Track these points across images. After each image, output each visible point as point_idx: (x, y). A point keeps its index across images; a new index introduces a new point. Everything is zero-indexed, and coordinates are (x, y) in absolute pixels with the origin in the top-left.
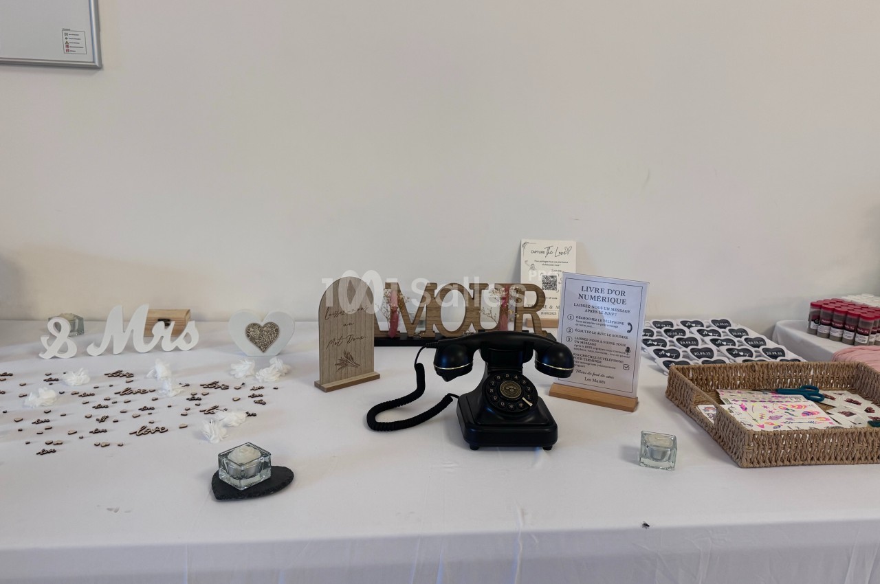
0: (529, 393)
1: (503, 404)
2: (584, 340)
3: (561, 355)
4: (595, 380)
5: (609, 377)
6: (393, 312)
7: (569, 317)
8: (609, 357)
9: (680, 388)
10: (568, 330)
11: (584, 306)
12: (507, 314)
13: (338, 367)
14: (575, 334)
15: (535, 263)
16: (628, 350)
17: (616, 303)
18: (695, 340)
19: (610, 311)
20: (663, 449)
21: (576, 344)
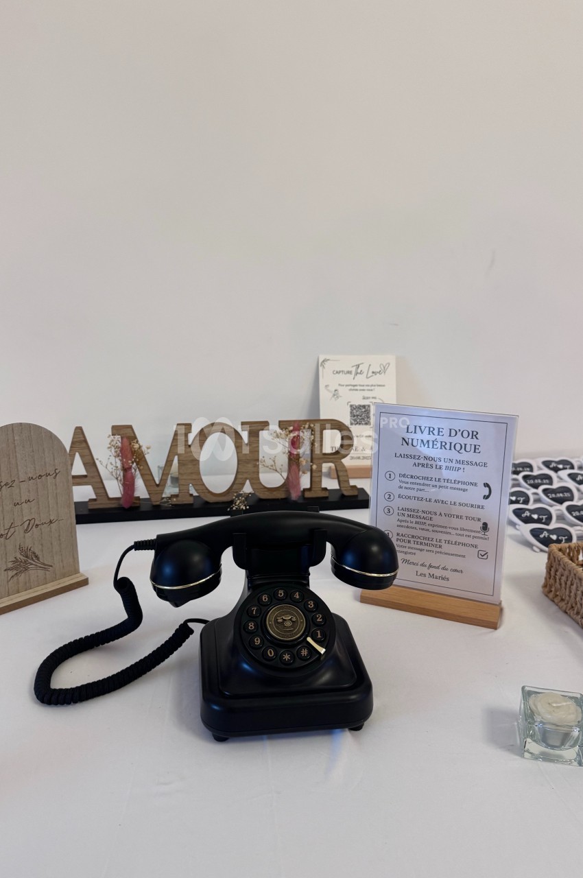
0: (318, 625)
1: (271, 653)
2: (412, 513)
3: (375, 549)
4: (432, 576)
5: (456, 571)
6: (126, 470)
7: (388, 476)
8: (454, 538)
9: (569, 583)
10: (387, 496)
11: (410, 457)
12: (298, 464)
13: (11, 573)
14: (397, 503)
15: (340, 389)
16: (485, 527)
17: (463, 450)
18: (568, 490)
19: (454, 465)
20: (566, 729)
21: (401, 518)
